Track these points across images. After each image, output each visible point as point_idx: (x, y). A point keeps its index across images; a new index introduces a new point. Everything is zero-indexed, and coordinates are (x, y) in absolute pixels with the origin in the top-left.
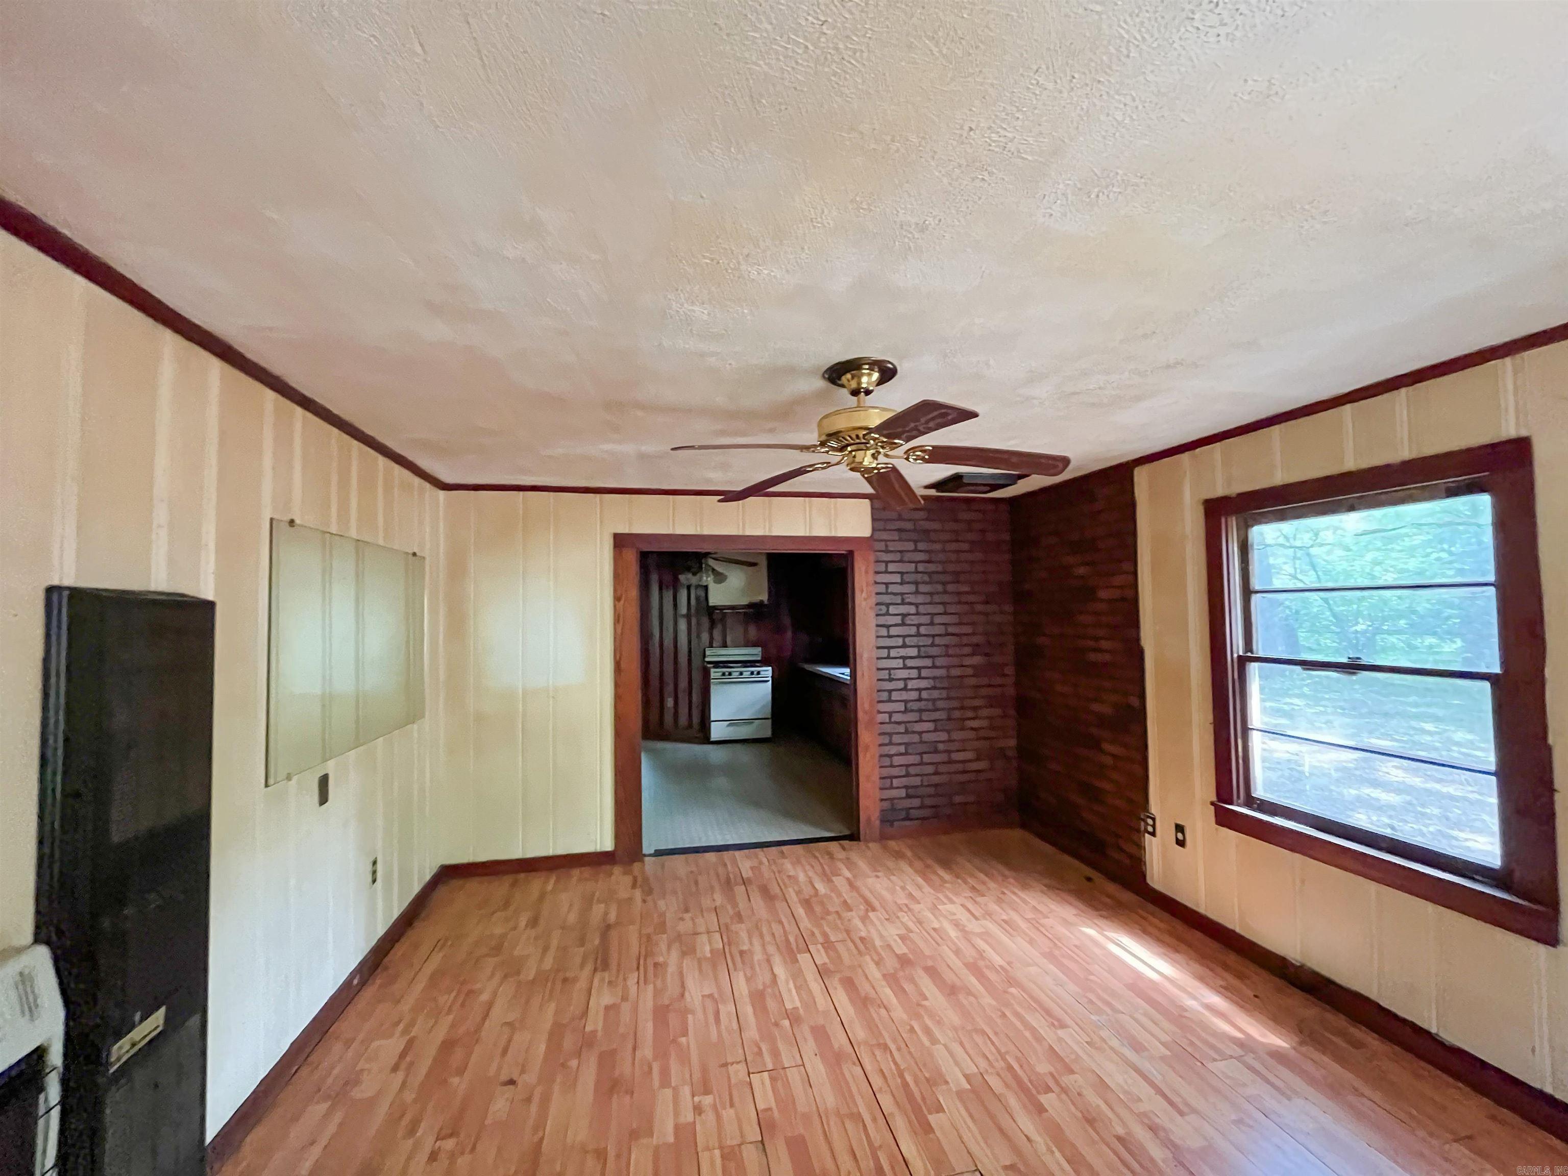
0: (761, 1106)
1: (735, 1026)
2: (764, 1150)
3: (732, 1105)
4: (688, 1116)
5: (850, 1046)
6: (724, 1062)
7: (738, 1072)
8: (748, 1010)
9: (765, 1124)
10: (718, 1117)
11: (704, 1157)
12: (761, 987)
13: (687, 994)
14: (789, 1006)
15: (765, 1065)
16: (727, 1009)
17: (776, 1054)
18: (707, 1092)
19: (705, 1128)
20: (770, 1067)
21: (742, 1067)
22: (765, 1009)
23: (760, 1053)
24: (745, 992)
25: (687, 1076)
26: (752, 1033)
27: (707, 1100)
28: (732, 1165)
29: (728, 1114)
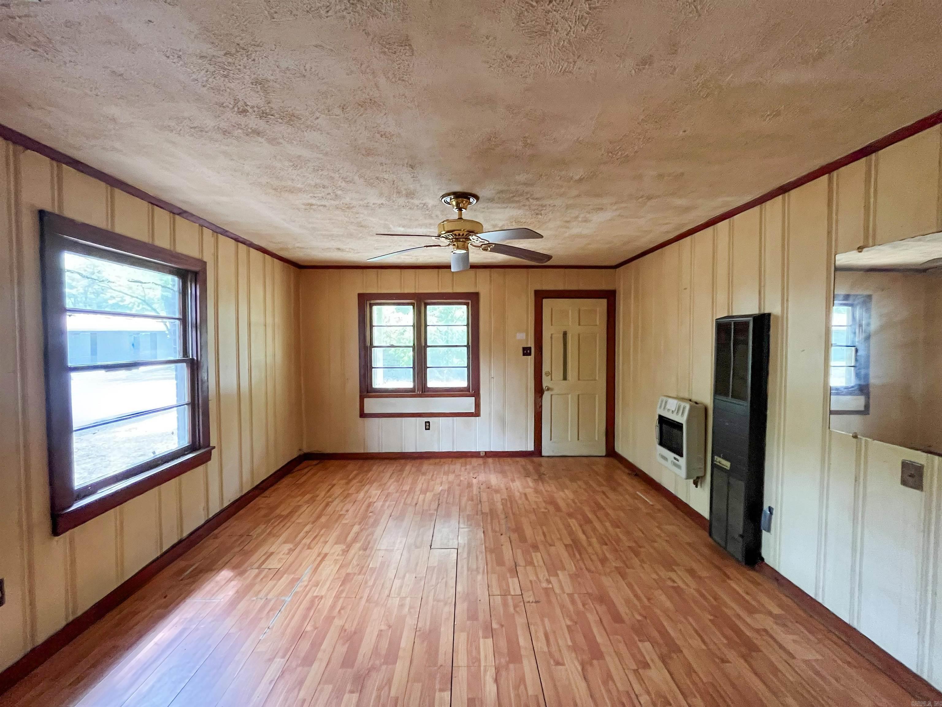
0: (516, 580)
1: (532, 628)
2: (515, 563)
3: (531, 581)
4: (553, 579)
5: (457, 603)
6: (538, 604)
7: (529, 597)
8: (523, 641)
9: (514, 571)
10: (538, 577)
11: (541, 563)
12: (511, 666)
13: (580, 668)
14: (490, 641)
15: (512, 598)
16: (541, 645)
17: (505, 604)
18: (546, 589)
19: (543, 574)
20: (509, 597)
21: (526, 599)
22: (509, 641)
23: (515, 607)
24: (525, 662)
25: (559, 598)
26: (520, 621)
27: (544, 585)
28: (529, 560)
29: (533, 578)
